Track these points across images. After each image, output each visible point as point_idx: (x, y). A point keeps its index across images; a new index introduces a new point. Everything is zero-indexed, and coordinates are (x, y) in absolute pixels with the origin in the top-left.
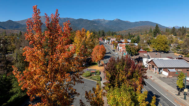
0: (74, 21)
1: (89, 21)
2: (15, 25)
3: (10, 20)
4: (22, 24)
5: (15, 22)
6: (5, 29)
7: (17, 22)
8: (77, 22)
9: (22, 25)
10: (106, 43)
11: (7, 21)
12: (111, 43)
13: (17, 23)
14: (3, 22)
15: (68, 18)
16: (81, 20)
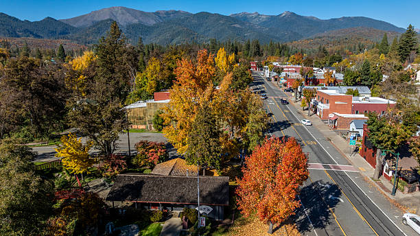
0: (187, 18)
1: (223, 16)
2: (60, 29)
3: (48, 18)
4: (74, 26)
5: (59, 23)
6: (39, 37)
7: (65, 22)
8: (194, 21)
9: (74, 28)
10: (269, 79)
11: (44, 20)
12: (284, 81)
13: (63, 23)
14: (35, 22)
15: (176, 12)
16: (204, 16)
